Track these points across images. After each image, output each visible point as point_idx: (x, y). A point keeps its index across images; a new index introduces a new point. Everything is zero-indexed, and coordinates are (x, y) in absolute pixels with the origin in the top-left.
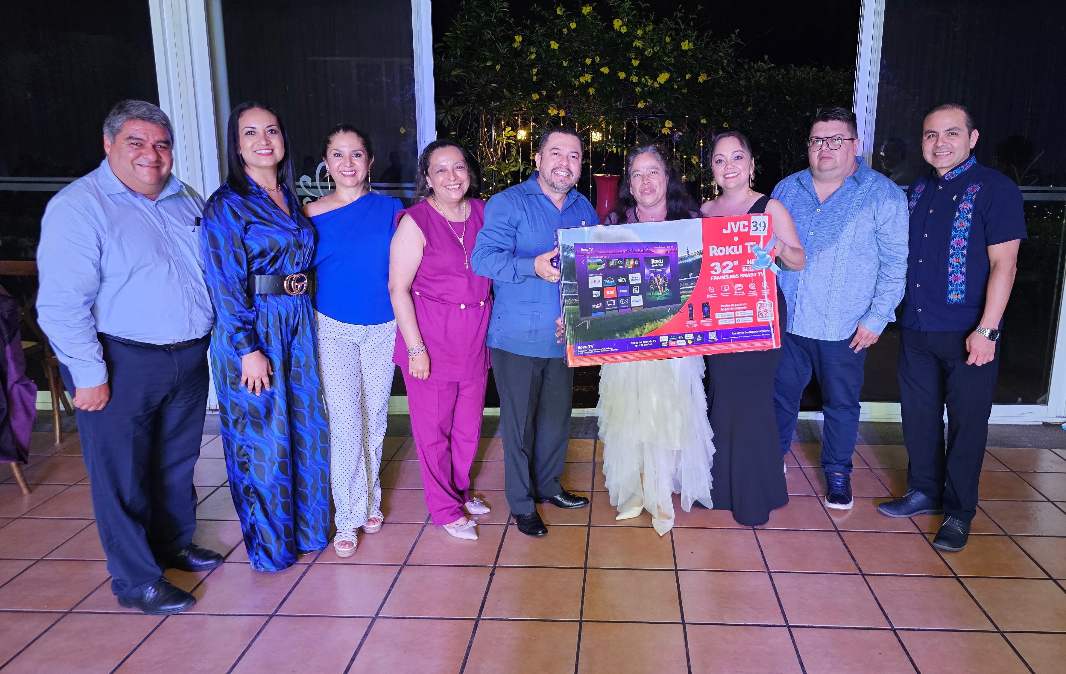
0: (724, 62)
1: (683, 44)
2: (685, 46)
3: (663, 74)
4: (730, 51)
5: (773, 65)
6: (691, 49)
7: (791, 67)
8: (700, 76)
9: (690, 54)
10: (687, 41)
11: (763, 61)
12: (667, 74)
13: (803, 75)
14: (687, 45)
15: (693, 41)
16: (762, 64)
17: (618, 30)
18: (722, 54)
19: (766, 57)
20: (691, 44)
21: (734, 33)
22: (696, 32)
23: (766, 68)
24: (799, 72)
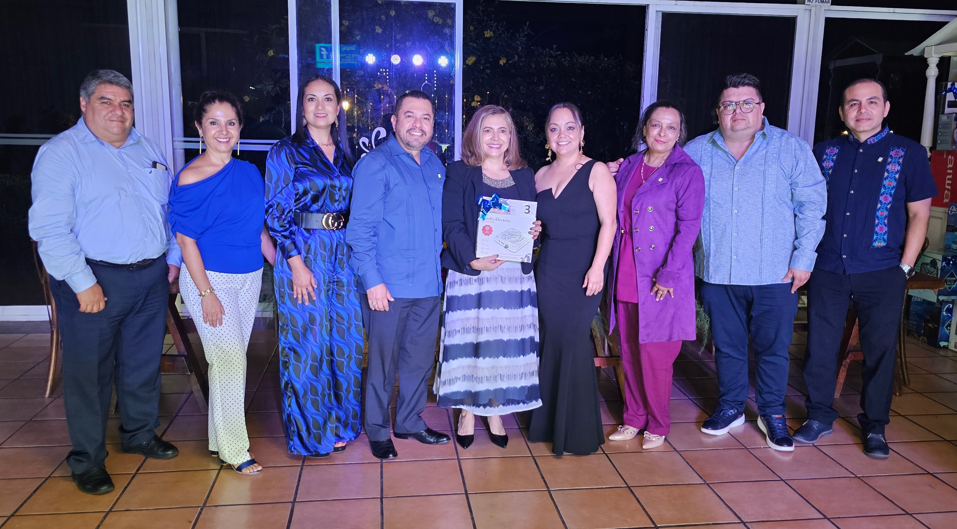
0: (518, 49)
1: (485, 32)
2: (488, 34)
3: (471, 57)
4: (524, 39)
5: (559, 53)
6: (492, 37)
7: (574, 54)
8: (501, 59)
9: (492, 40)
10: (489, 31)
11: (551, 49)
12: (474, 57)
13: (584, 62)
14: (489, 33)
15: (494, 30)
16: (552, 51)
17: (432, 19)
18: (518, 42)
19: (555, 46)
20: (491, 33)
21: (526, 25)
22: (496, 23)
23: (554, 55)
24: (581, 59)
